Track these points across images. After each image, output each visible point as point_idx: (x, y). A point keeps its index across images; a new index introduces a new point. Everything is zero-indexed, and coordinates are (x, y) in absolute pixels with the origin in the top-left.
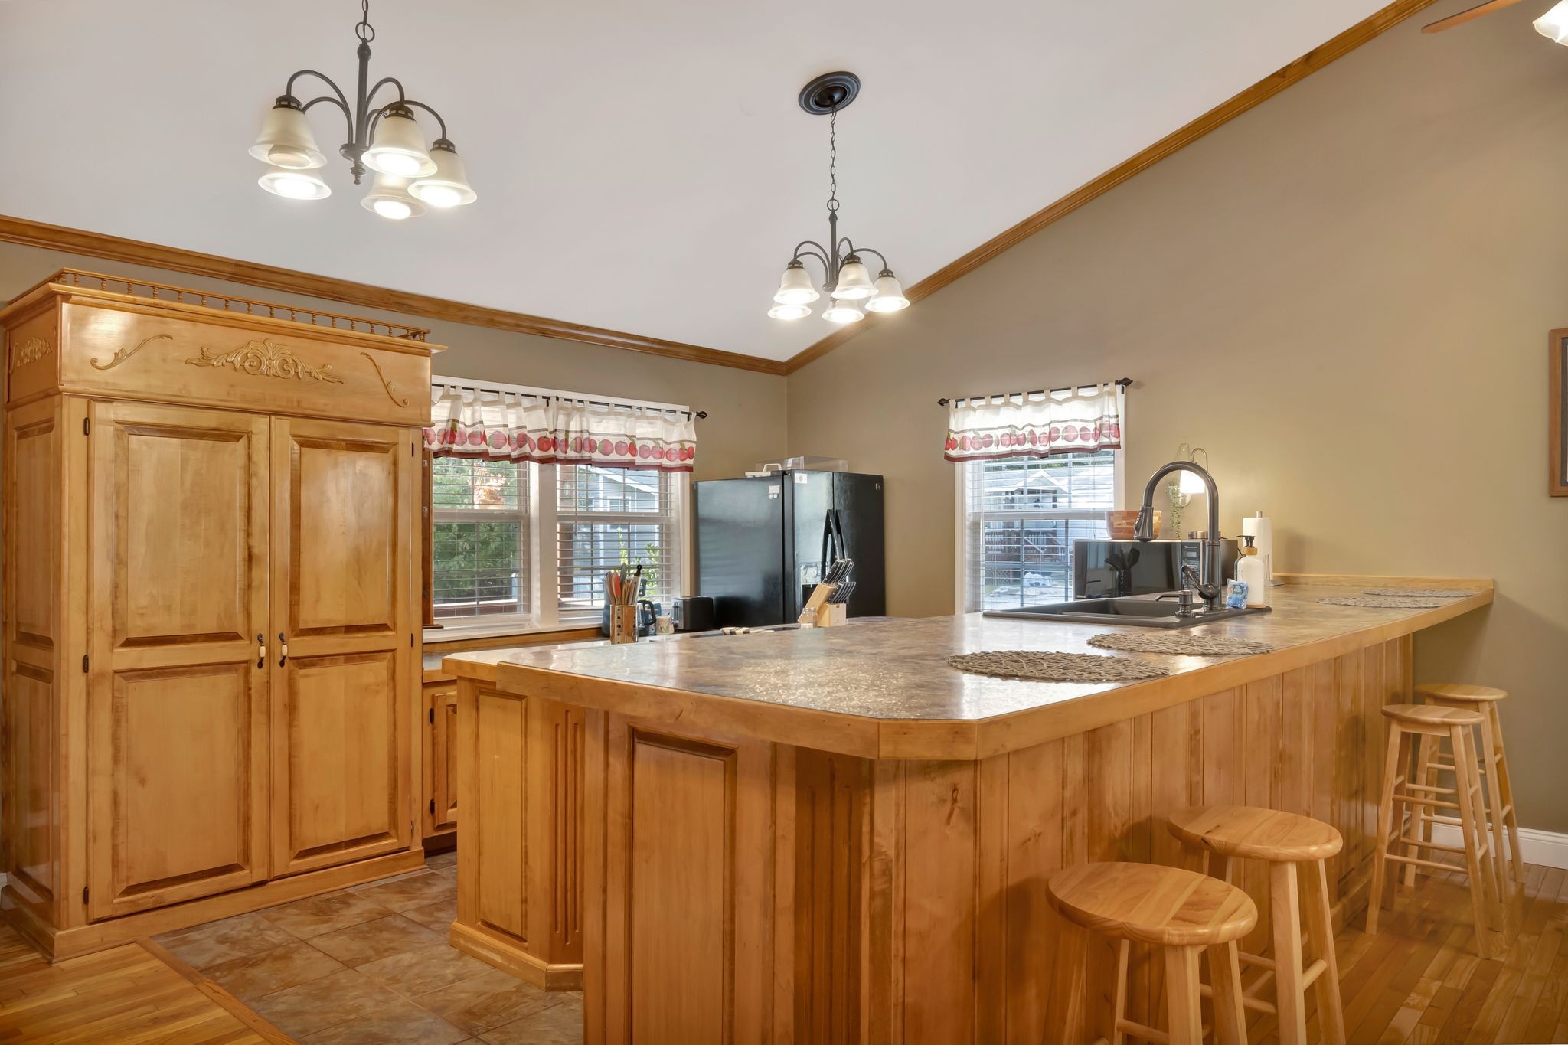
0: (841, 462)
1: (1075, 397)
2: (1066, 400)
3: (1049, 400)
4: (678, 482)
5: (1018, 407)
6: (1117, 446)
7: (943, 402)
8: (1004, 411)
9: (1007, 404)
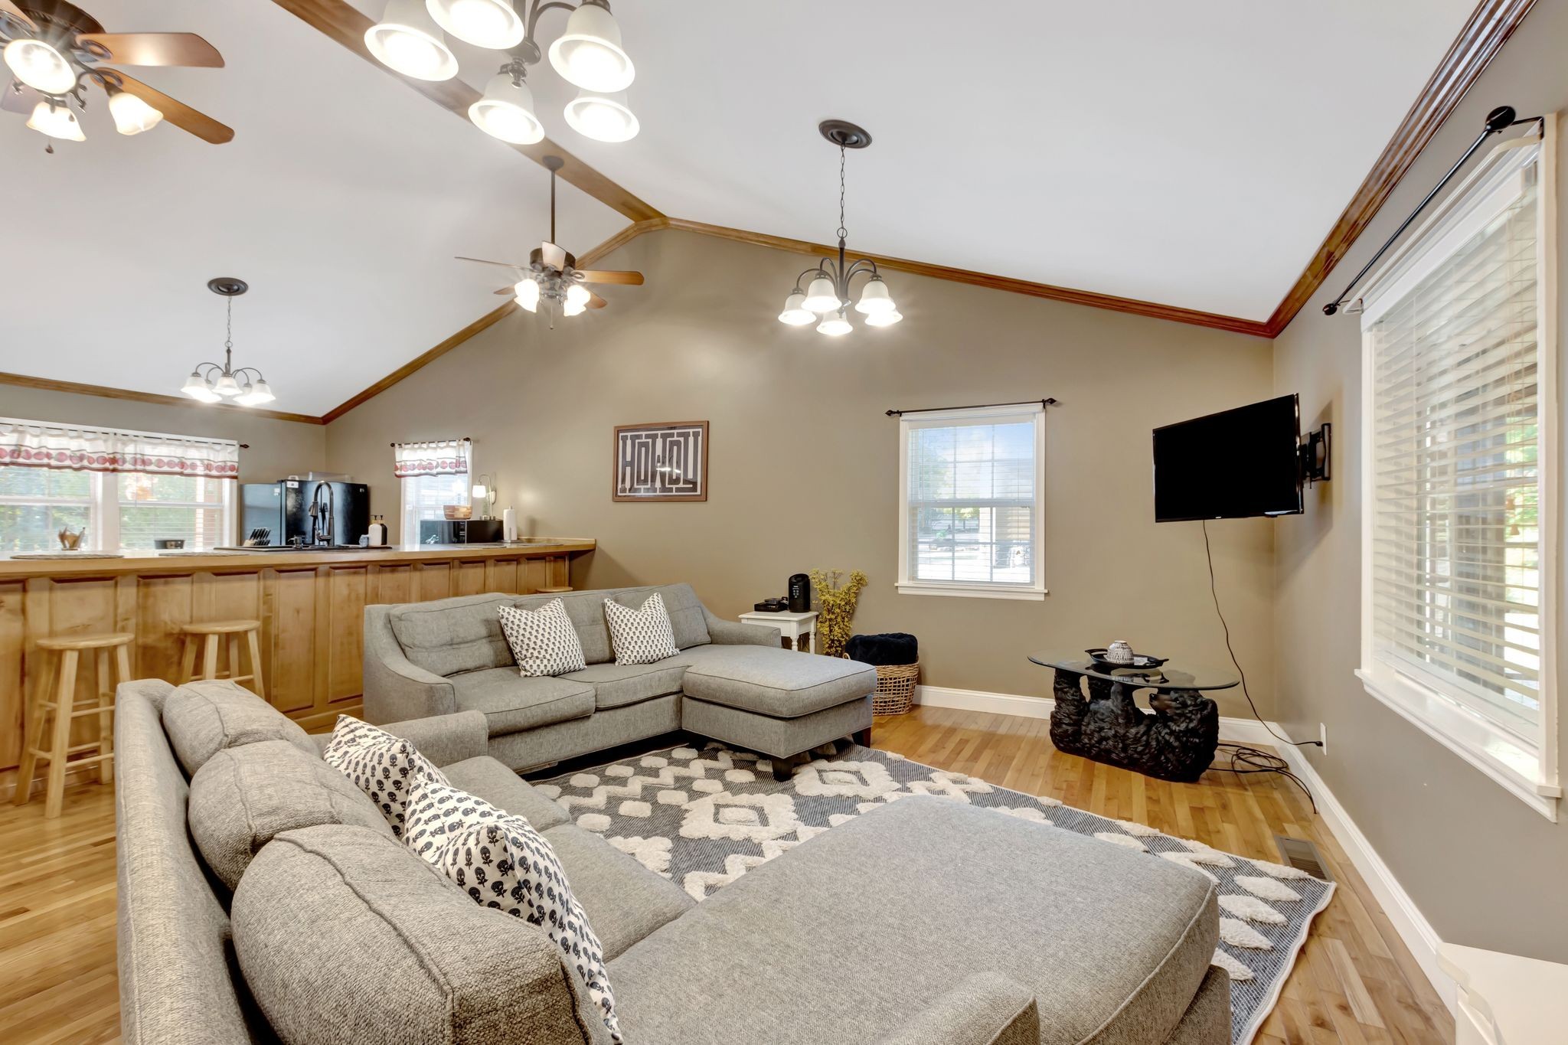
0: (346, 476)
1: (448, 446)
2: (445, 447)
3: (438, 447)
4: (227, 486)
5: (425, 449)
6: (466, 472)
7: (393, 445)
8: (419, 451)
9: (420, 448)
